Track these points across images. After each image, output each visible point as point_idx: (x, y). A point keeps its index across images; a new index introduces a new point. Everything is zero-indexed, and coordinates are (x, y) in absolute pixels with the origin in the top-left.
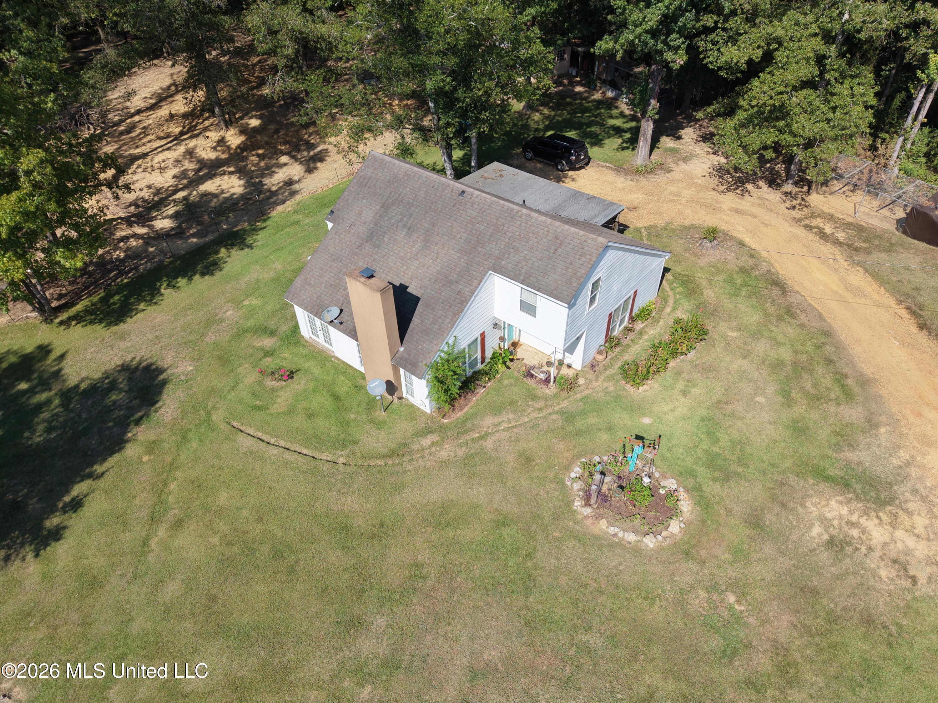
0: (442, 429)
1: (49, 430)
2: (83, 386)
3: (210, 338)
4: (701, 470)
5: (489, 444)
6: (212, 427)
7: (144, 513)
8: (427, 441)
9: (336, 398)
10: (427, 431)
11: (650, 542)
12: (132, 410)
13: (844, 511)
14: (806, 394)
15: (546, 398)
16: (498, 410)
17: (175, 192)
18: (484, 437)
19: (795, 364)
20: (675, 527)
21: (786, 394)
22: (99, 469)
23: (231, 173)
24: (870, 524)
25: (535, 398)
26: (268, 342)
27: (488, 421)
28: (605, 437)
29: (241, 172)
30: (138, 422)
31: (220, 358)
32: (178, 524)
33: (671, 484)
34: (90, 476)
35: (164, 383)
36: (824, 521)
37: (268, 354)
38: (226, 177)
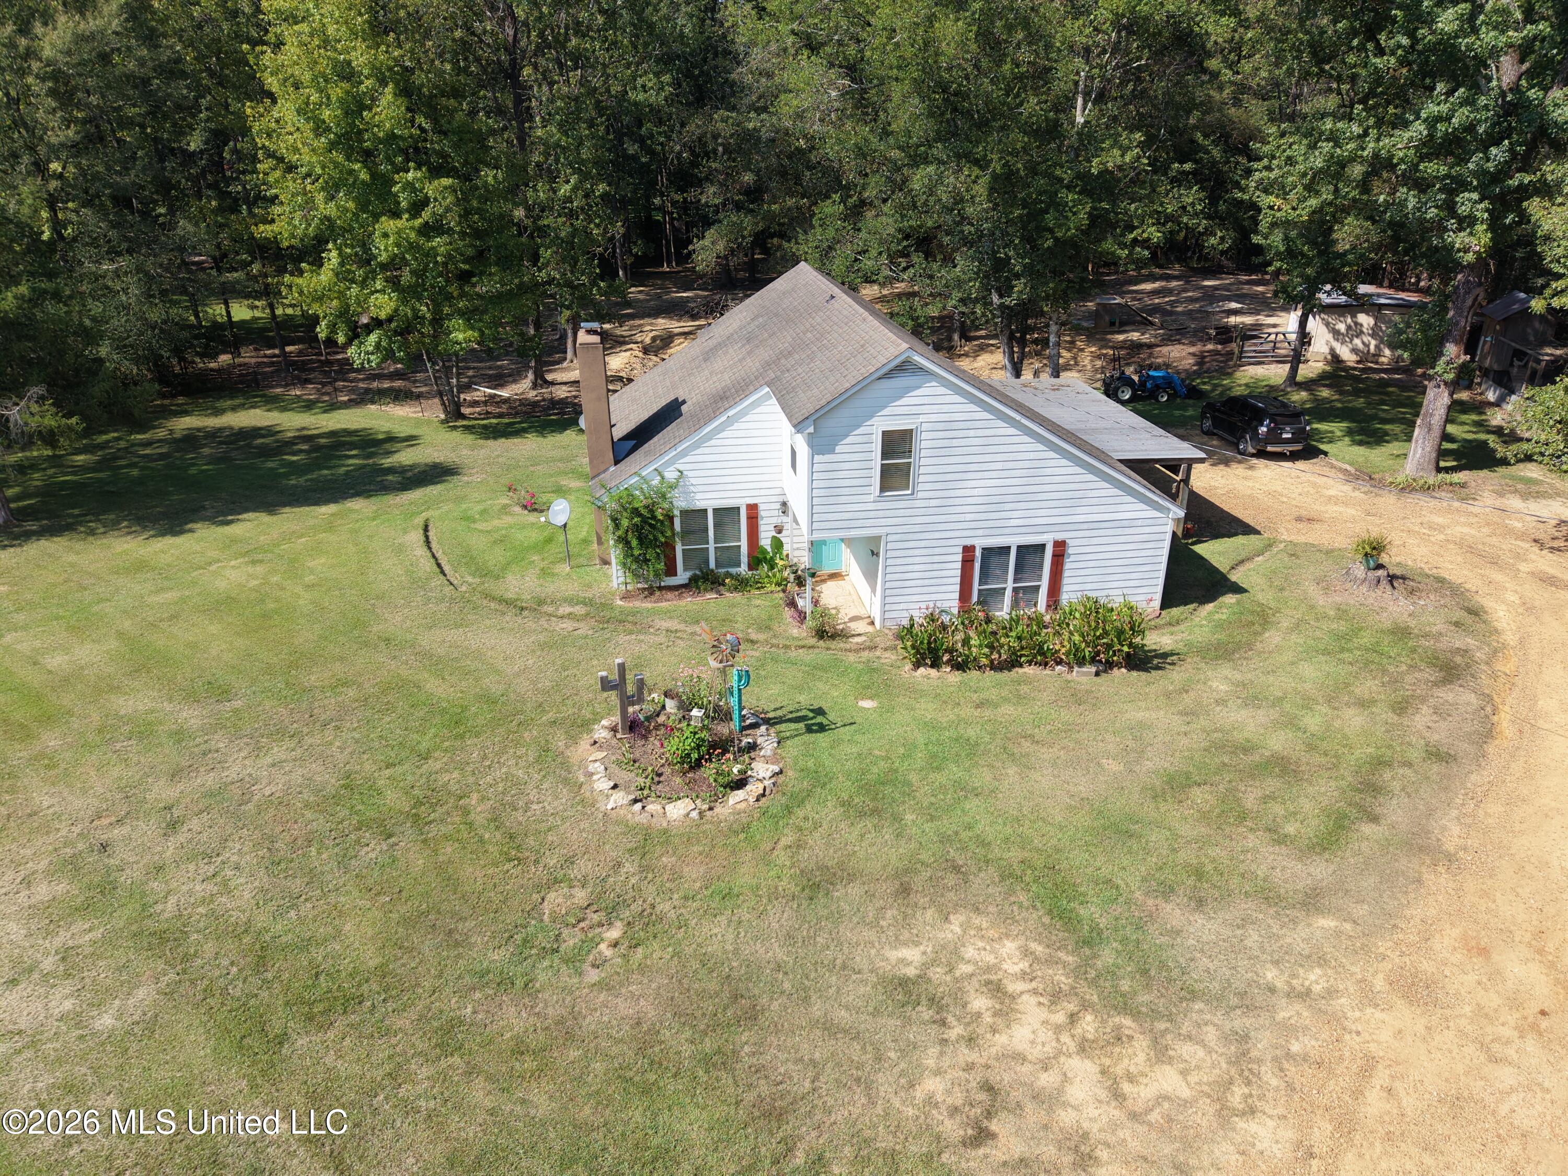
0: (602, 607)
1: (310, 480)
4: (843, 784)
6: (410, 518)
7: (251, 546)
8: (568, 610)
10: (584, 602)
11: (614, 801)
13: (1015, 966)
14: (1226, 803)
16: (697, 619)
19: (1278, 760)
20: (679, 810)
24: (1037, 1013)
32: (255, 562)
33: (764, 769)
36: (946, 953)
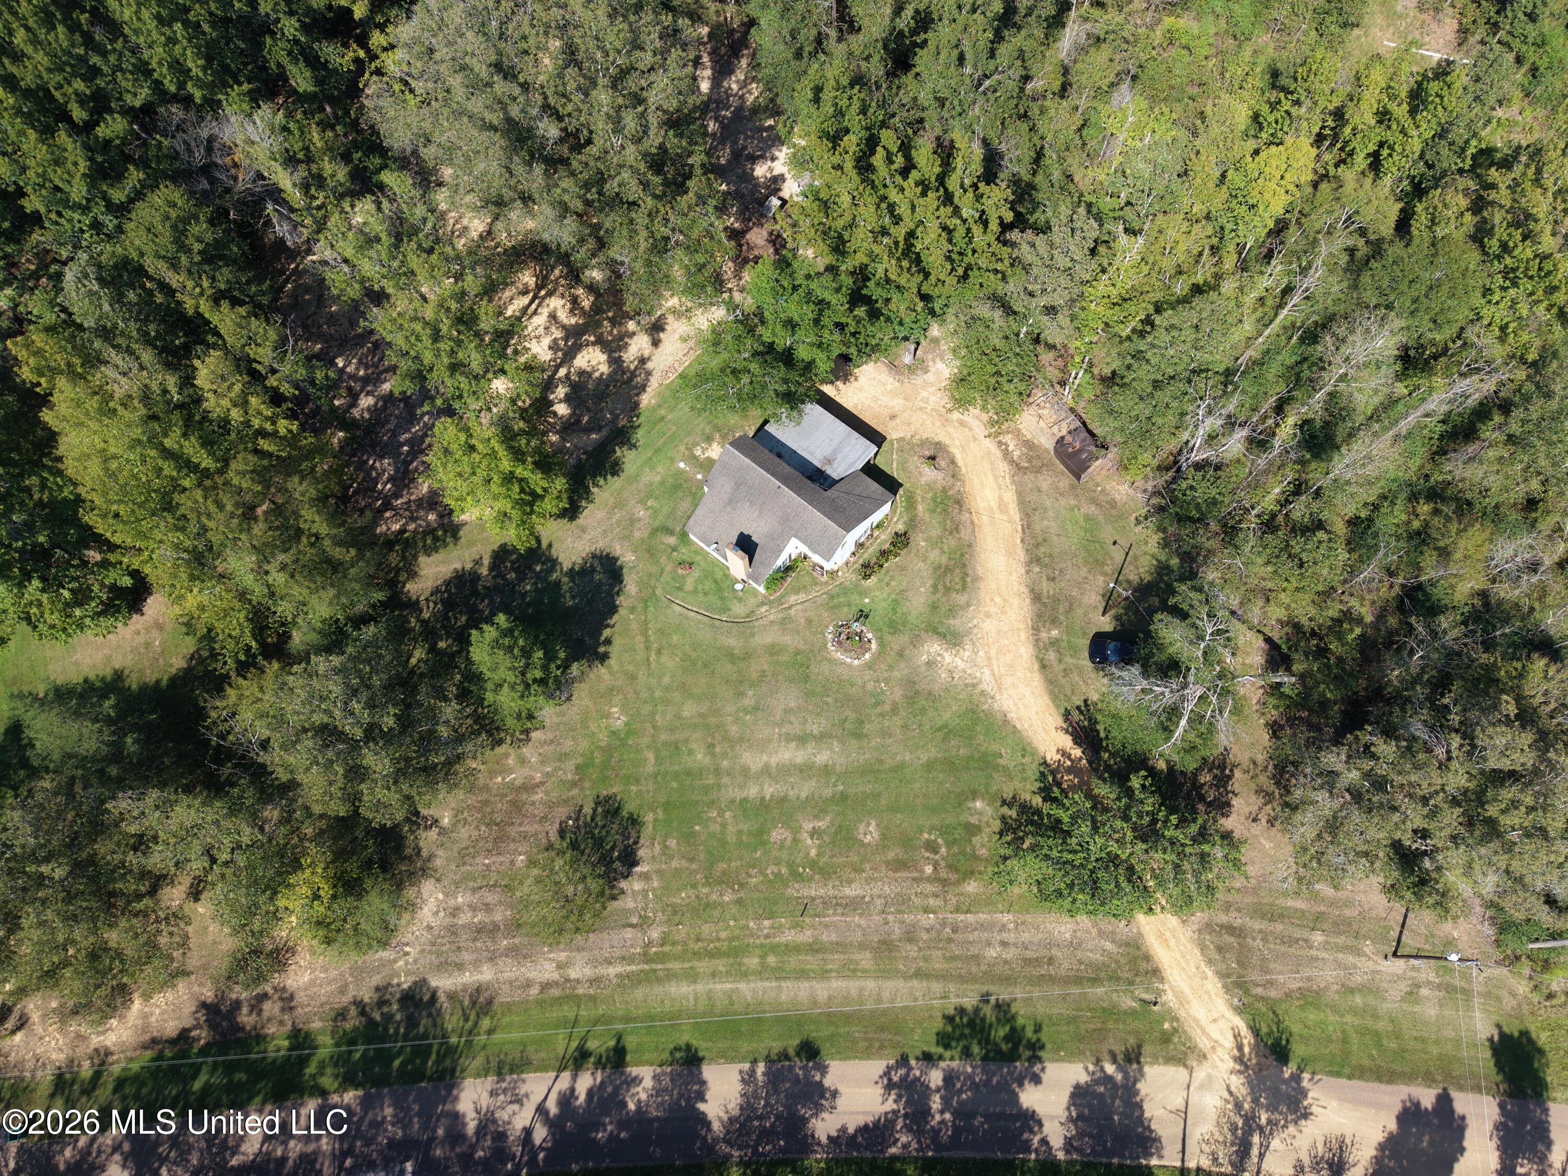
0: (770, 603)
1: (573, 597)
2: (577, 568)
3: (637, 534)
4: (885, 629)
5: (792, 612)
6: (658, 600)
7: (642, 646)
8: (763, 609)
9: (716, 581)
10: (763, 604)
11: (856, 662)
12: (612, 586)
13: (939, 648)
14: (945, 586)
15: (822, 584)
16: (797, 592)
17: (557, 368)
18: (790, 608)
19: (947, 567)
20: (867, 656)
21: (935, 587)
22: (611, 622)
23: (594, 344)
24: (946, 655)
25: (816, 584)
26: (672, 540)
27: (793, 599)
28: (846, 609)
29: (600, 342)
30: (618, 594)
31: (648, 551)
32: (659, 652)
33: (870, 636)
34: (608, 626)
35: (621, 568)
36: (929, 653)
37: (674, 549)
38: (590, 349)
